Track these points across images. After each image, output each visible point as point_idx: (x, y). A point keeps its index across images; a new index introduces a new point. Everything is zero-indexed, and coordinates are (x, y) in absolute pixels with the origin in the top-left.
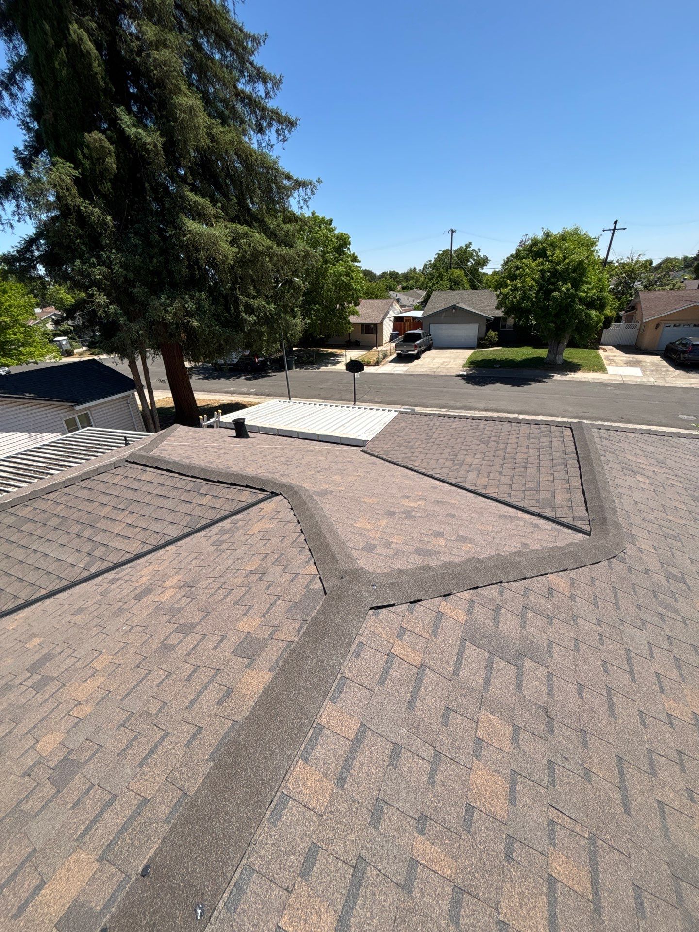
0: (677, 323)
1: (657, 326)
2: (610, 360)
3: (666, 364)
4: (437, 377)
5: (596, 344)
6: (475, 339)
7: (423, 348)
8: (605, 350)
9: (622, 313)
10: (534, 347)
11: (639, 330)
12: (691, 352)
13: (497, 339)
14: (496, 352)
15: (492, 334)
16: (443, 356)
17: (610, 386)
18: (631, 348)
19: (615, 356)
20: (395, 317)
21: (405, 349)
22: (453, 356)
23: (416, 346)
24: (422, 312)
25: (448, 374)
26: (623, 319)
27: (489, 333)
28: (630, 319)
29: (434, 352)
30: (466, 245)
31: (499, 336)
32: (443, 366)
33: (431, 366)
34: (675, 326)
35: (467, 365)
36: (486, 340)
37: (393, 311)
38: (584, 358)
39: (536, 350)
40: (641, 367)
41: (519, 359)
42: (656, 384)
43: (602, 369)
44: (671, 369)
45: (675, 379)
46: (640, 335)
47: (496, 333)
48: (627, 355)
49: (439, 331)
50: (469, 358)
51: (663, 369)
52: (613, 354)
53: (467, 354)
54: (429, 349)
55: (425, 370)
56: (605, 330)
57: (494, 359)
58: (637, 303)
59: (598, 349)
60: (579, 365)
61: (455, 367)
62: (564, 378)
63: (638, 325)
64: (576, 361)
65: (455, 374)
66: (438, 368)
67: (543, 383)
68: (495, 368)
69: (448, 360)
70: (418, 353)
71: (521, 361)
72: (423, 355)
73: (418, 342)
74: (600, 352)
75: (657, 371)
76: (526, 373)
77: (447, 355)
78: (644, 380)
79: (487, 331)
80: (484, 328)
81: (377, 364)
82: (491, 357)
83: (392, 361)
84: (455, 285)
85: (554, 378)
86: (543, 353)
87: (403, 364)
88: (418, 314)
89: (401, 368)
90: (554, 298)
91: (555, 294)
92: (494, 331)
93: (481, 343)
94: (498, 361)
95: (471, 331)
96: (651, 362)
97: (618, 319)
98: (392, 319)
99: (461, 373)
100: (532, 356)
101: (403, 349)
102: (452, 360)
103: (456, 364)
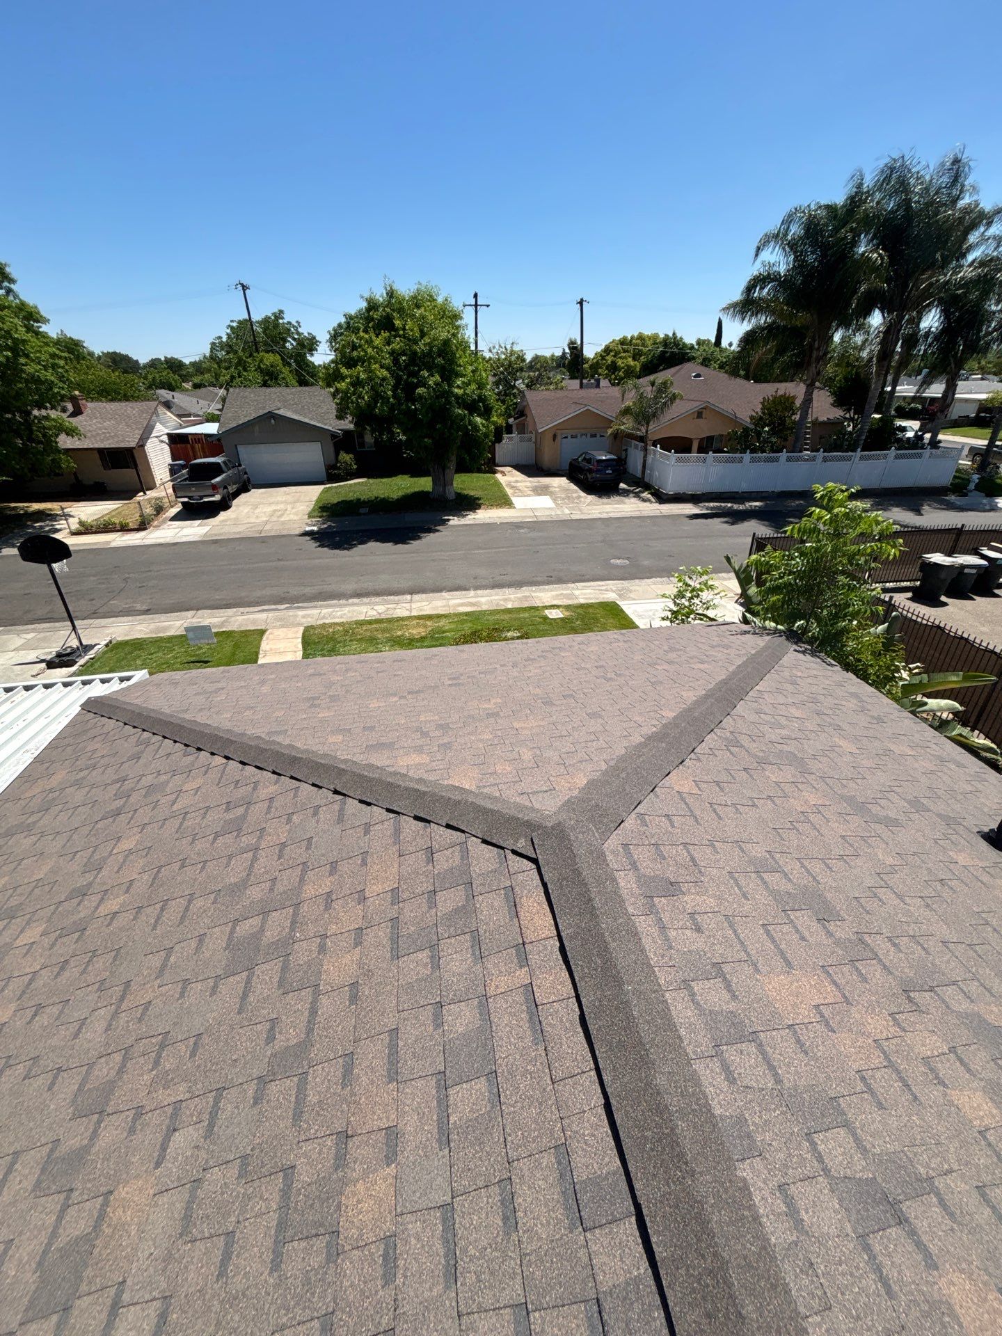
0: (574, 432)
1: (555, 437)
2: (513, 487)
3: (575, 488)
4: (263, 540)
5: (491, 467)
6: (321, 469)
7: (232, 489)
8: (503, 473)
9: (511, 420)
10: (412, 476)
11: (535, 443)
12: (598, 471)
13: (355, 467)
14: (359, 487)
15: (346, 457)
16: (272, 500)
17: (523, 527)
18: (533, 468)
19: (517, 482)
20: (170, 435)
21: (196, 494)
22: (289, 498)
23: (214, 487)
24: (216, 425)
25: (285, 533)
26: (514, 428)
27: (340, 457)
28: (522, 429)
29: (255, 495)
30: (274, 314)
31: (357, 461)
32: (274, 519)
33: (253, 520)
34: (572, 437)
35: (316, 514)
36: (339, 469)
37: (163, 424)
38: (481, 488)
39: (416, 479)
40: (551, 494)
41: (395, 497)
42: (574, 517)
43: (505, 502)
44: (582, 494)
45: (589, 507)
46: (538, 451)
47: (351, 456)
48: (531, 479)
49: (256, 456)
50: (317, 501)
51: (575, 495)
52: (514, 479)
53: (313, 493)
54: (244, 489)
55: (240, 529)
56: (497, 445)
57: (359, 500)
58: (524, 407)
59: (495, 472)
60: (478, 499)
61: (296, 518)
62: (464, 521)
63: (533, 436)
64: (472, 493)
65: (298, 531)
66: (266, 522)
67: (437, 534)
68: (360, 514)
69: (282, 506)
70: (223, 499)
71: (398, 500)
72: (235, 502)
73: (218, 479)
74: (498, 476)
75: (568, 498)
76: (410, 518)
77: (279, 499)
78: (559, 513)
79: (337, 454)
80: (332, 449)
81: (143, 526)
82: (351, 496)
83: (176, 518)
84: (270, 378)
85: (451, 523)
86: (425, 484)
87: (198, 522)
88: (212, 428)
89: (194, 530)
90: (421, 397)
91: (420, 390)
92: (347, 453)
93: (333, 474)
94: (364, 502)
95: (311, 455)
96: (559, 487)
97: (509, 429)
98: (165, 438)
99: (308, 529)
100: (413, 491)
101: (190, 495)
102: (289, 507)
103: (296, 514)
